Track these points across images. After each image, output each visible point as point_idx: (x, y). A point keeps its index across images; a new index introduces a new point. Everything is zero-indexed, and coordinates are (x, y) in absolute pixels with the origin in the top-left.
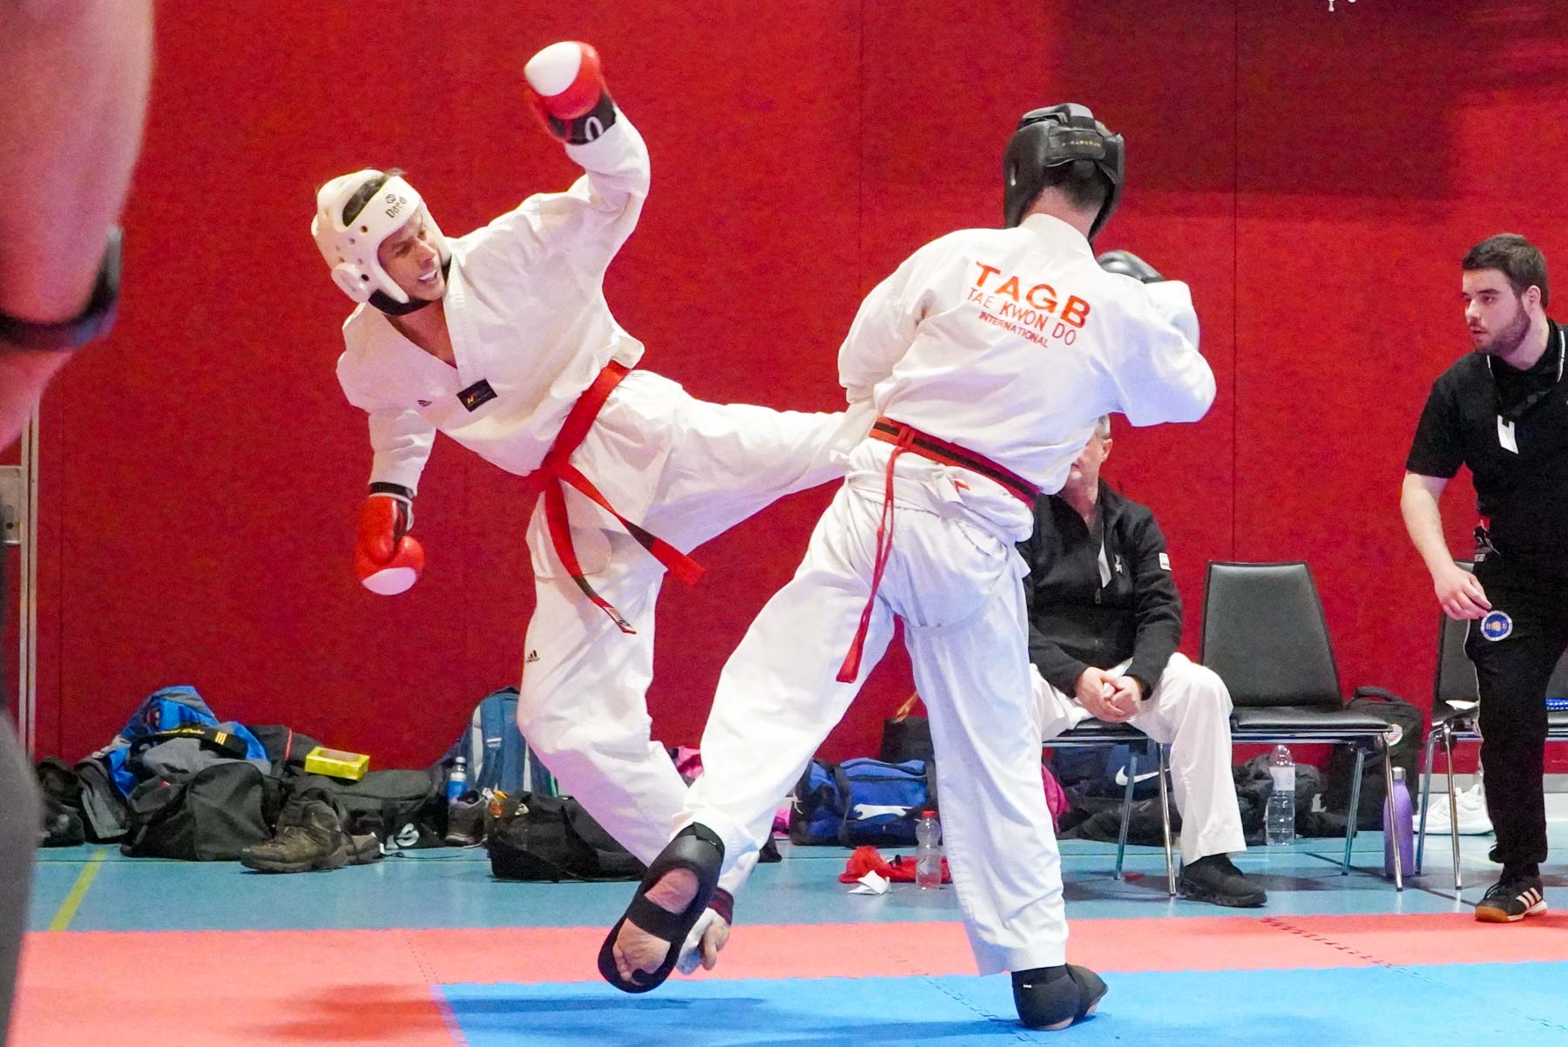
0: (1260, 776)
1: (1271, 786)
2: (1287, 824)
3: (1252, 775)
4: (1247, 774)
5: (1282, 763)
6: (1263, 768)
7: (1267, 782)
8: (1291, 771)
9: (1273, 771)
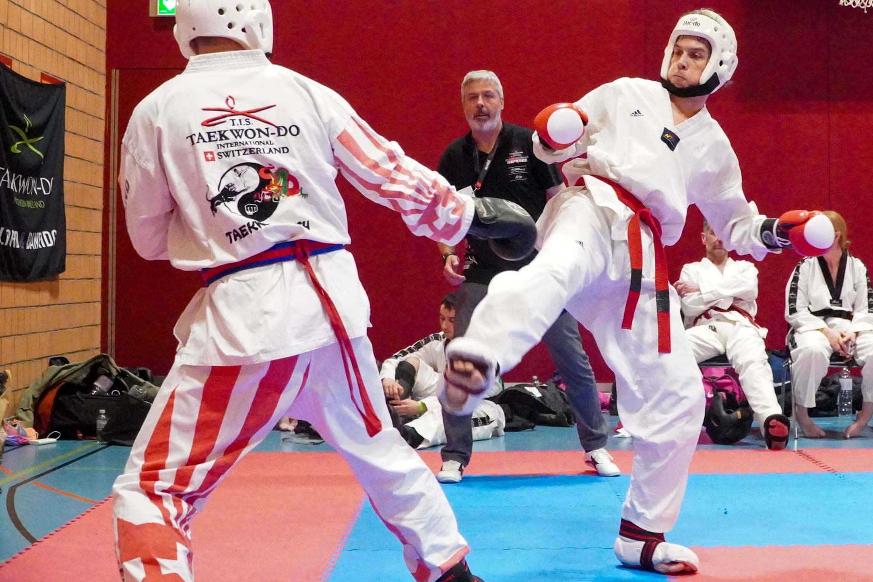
0: (834, 383)
1: (840, 387)
2: (848, 406)
3: (830, 382)
4: (828, 382)
5: (845, 377)
6: (836, 379)
7: (837, 386)
8: (850, 380)
9: (841, 380)
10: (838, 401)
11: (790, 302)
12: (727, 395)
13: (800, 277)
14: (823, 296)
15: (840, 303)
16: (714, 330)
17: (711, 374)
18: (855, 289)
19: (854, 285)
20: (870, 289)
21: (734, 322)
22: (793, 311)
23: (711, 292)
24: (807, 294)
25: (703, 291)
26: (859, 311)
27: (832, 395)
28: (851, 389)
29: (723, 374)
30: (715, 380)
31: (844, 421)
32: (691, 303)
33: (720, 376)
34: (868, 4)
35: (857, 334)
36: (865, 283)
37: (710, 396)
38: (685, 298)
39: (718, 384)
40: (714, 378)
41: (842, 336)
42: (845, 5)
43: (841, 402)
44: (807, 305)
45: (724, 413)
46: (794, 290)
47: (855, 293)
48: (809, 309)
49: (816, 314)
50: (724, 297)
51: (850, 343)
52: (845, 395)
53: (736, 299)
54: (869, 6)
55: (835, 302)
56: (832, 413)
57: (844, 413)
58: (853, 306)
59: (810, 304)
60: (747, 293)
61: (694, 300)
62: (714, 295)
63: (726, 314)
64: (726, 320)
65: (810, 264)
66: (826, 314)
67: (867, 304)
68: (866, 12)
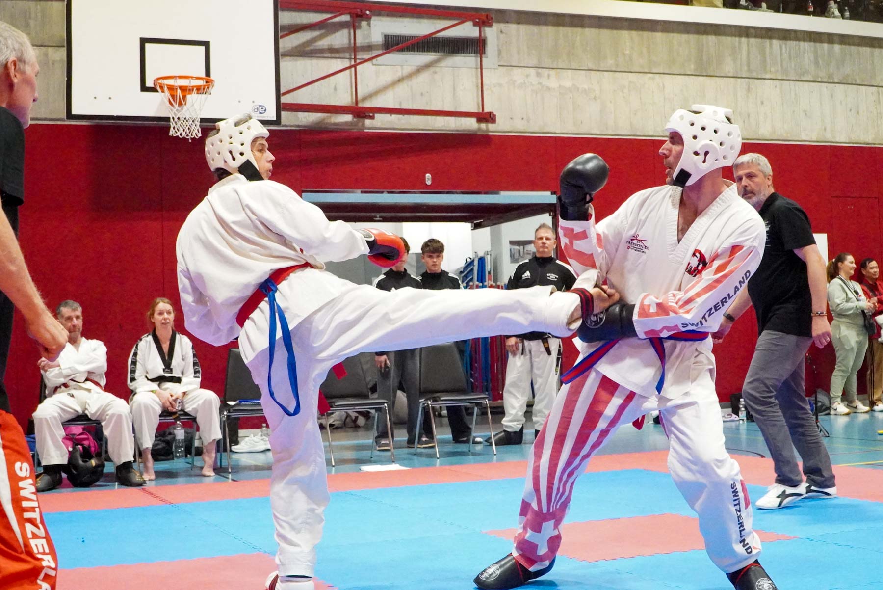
0: (170, 434)
1: (174, 438)
3: (167, 433)
8: (183, 431)
9: (175, 432)
10: (174, 448)
11: (131, 373)
12: (84, 448)
13: (139, 352)
14: (157, 367)
15: (171, 371)
16: (72, 396)
17: (71, 432)
18: (183, 360)
19: (183, 356)
20: (195, 359)
21: (89, 390)
22: (133, 379)
23: (69, 368)
24: (144, 366)
25: (62, 366)
26: (187, 377)
27: (169, 443)
28: (183, 438)
29: (81, 431)
30: (75, 437)
31: (178, 463)
32: (54, 376)
33: (78, 433)
34: (192, 135)
35: (184, 393)
36: (191, 355)
37: (71, 449)
38: (48, 372)
39: (76, 440)
40: (74, 435)
41: (172, 396)
42: (174, 135)
43: (176, 448)
44: (145, 374)
45: (81, 462)
46: (134, 363)
47: (184, 363)
48: (146, 377)
49: (153, 380)
50: (79, 372)
51: (178, 401)
52: (179, 443)
53: (89, 372)
54: (193, 137)
55: (167, 370)
56: (169, 458)
57: (178, 457)
58: (182, 373)
59: (147, 373)
60: (98, 367)
61: (56, 374)
62: (72, 370)
63: (82, 385)
64: (81, 388)
65: (147, 342)
66: (160, 380)
67: (192, 371)
68: (190, 141)
